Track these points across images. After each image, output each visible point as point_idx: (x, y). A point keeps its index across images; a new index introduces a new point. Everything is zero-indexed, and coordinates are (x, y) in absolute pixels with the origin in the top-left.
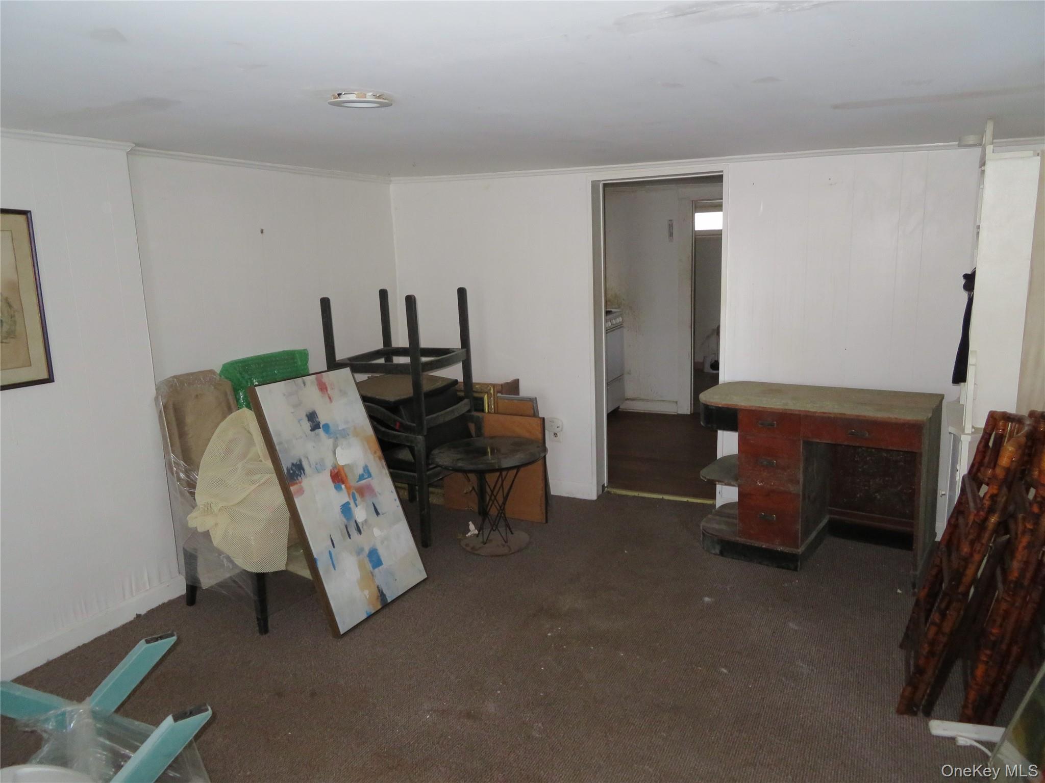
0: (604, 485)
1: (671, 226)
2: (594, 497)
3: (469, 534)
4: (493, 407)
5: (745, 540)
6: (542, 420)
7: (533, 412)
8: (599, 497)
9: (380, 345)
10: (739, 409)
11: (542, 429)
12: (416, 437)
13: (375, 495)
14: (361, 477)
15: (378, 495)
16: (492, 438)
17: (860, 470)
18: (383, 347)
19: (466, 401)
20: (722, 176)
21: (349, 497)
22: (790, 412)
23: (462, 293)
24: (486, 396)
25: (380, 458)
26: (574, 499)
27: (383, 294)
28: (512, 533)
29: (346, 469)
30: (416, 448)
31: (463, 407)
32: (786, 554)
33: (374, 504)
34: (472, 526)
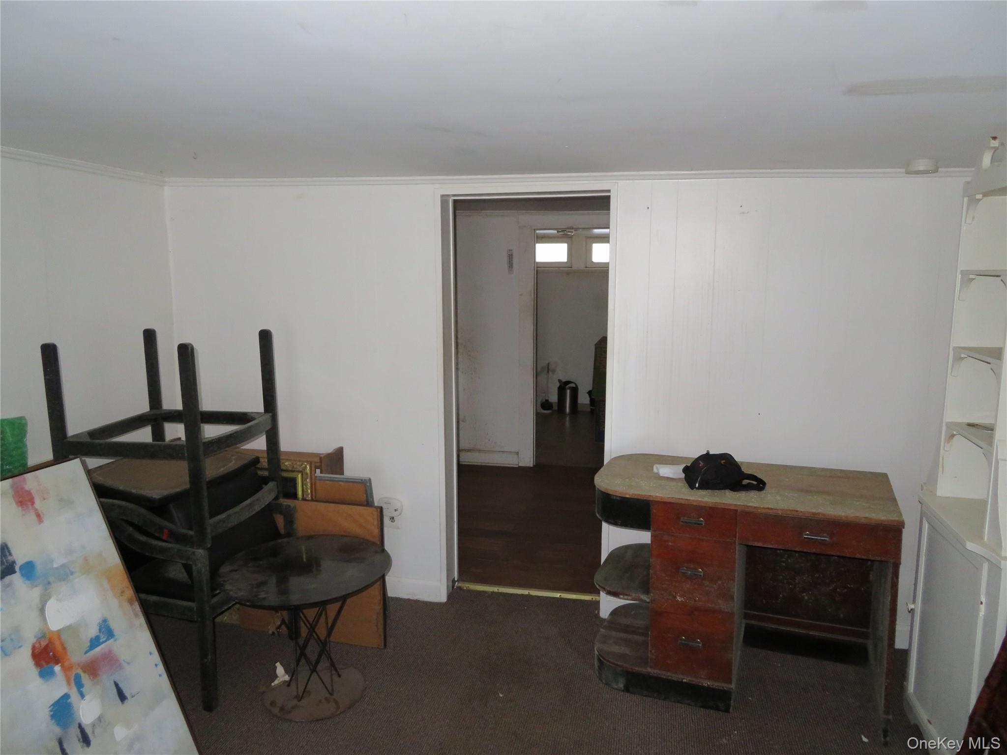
0: (454, 579)
1: (510, 257)
2: (442, 597)
3: (276, 682)
4: (309, 491)
5: (658, 671)
6: (379, 510)
7: (365, 498)
8: (450, 596)
9: (143, 407)
10: (652, 501)
11: (379, 523)
12: (194, 553)
13: (120, 667)
14: (95, 642)
15: (124, 664)
16: (310, 538)
17: (784, 564)
18: (148, 409)
19: (271, 485)
20: (608, 198)
21: (69, 683)
22: (723, 507)
23: (265, 337)
24: (300, 476)
25: (130, 602)
26: (417, 602)
27: (150, 337)
28: (339, 676)
29: (64, 637)
30: (194, 568)
31: (267, 495)
32: (714, 690)
33: (117, 685)
34: (280, 670)
